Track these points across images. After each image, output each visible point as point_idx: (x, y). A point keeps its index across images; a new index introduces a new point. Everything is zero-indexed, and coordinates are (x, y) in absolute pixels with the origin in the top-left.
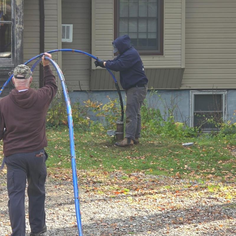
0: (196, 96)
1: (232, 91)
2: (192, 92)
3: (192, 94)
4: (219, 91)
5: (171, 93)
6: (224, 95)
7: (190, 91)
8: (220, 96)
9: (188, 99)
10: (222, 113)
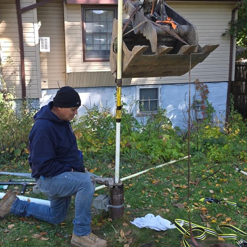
0: (141, 89)
1: (164, 85)
2: (138, 87)
3: (138, 88)
4: (156, 85)
5: (124, 88)
6: (159, 88)
7: (137, 86)
8: (157, 89)
9: (135, 92)
10: (158, 100)
